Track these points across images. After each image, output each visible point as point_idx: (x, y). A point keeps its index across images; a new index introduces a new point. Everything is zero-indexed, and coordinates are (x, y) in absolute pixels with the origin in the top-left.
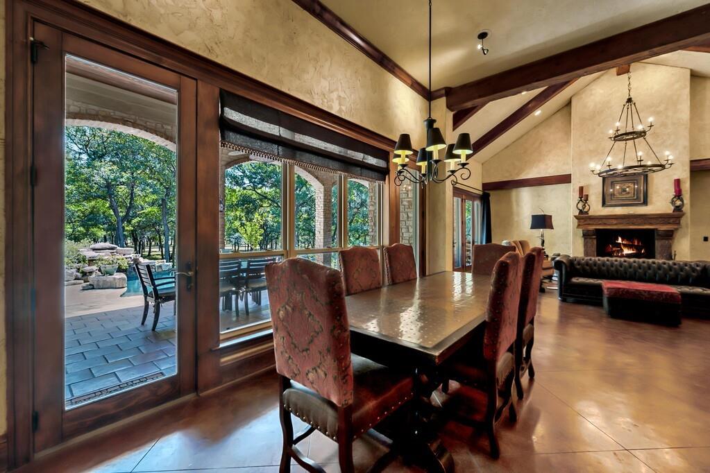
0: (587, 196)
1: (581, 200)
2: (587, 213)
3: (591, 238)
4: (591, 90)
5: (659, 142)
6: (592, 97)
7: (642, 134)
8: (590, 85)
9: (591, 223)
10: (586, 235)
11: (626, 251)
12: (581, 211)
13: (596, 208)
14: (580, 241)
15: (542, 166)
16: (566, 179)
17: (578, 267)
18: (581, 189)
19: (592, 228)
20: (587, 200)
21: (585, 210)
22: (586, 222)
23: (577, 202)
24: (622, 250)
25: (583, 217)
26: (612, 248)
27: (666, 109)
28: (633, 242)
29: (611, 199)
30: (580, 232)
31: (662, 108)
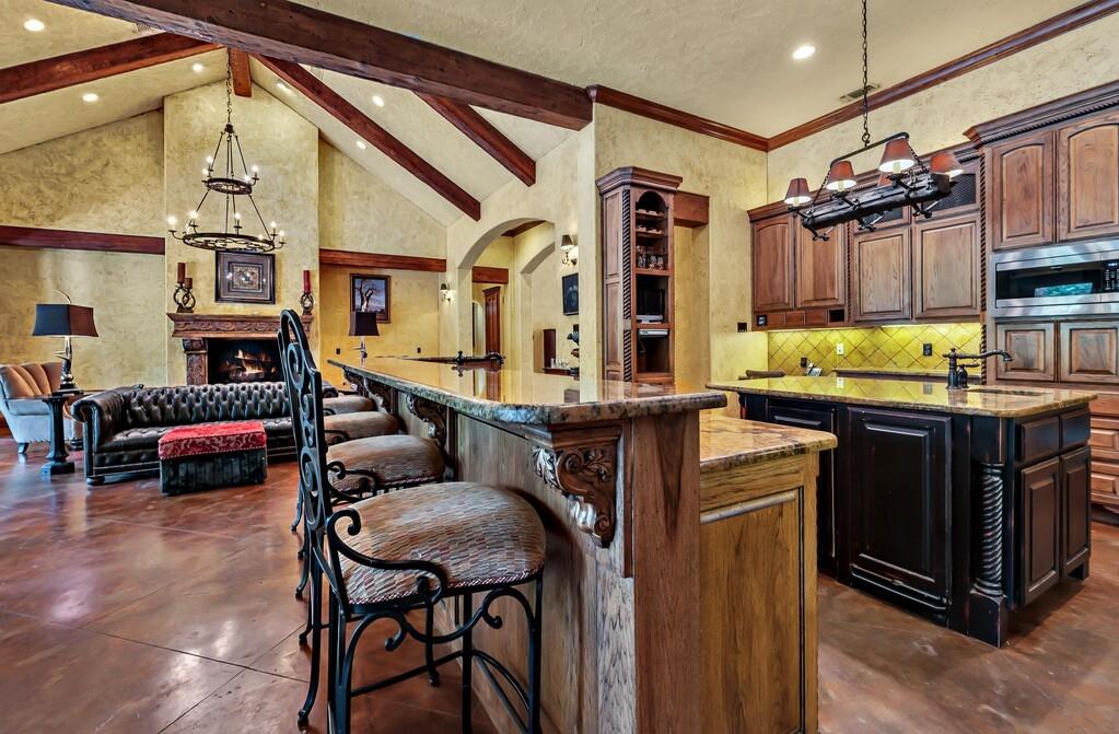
0: (191, 280)
1: (182, 287)
2: (190, 310)
3: (197, 354)
4: (198, 100)
5: (288, 215)
6: (199, 113)
7: (247, 189)
8: (196, 90)
9: (195, 326)
10: (189, 349)
11: (250, 371)
12: (181, 308)
13: (205, 303)
14: (182, 359)
15: (110, 212)
16: (155, 246)
17: (138, 408)
18: (182, 267)
19: (197, 336)
20: (190, 287)
21: (188, 305)
22: (188, 327)
23: (175, 289)
24: (244, 370)
25: (183, 317)
26: (229, 366)
27: (295, 171)
28: (259, 358)
29: (229, 291)
30: (179, 342)
31: (290, 167)
